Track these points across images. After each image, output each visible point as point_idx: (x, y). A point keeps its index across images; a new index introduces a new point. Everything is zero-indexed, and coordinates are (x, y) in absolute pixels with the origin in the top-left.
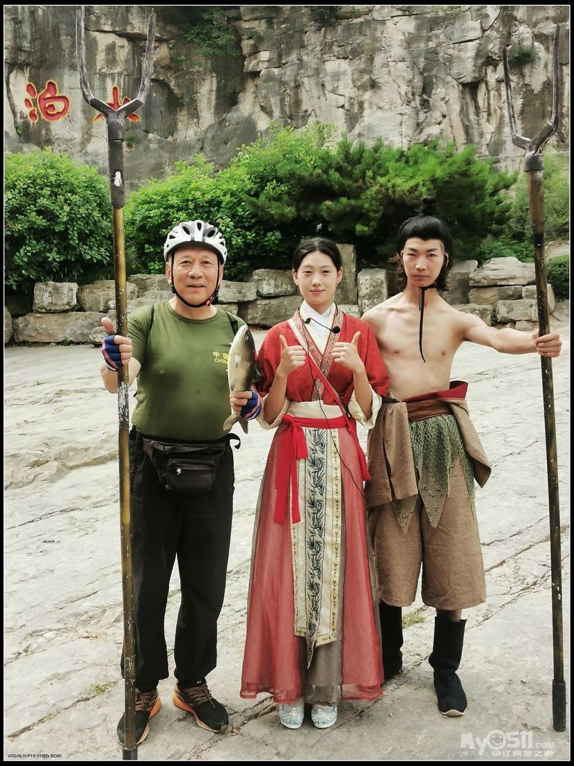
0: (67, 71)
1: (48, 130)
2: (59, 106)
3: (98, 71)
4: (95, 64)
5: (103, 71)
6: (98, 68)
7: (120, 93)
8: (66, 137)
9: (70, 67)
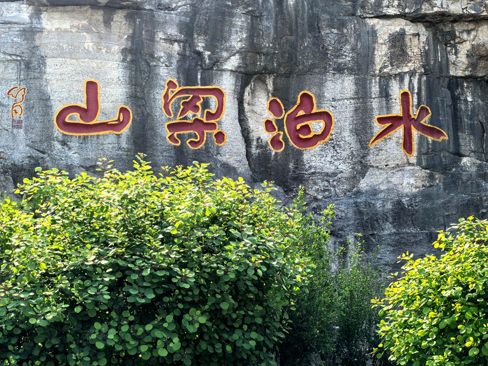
0: (329, 76)
1: (299, 161)
2: (317, 126)
3: (377, 72)
4: (373, 62)
5: (385, 70)
6: (378, 67)
7: (414, 100)
8: (326, 171)
9: (334, 70)
